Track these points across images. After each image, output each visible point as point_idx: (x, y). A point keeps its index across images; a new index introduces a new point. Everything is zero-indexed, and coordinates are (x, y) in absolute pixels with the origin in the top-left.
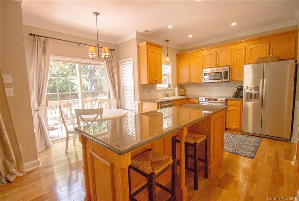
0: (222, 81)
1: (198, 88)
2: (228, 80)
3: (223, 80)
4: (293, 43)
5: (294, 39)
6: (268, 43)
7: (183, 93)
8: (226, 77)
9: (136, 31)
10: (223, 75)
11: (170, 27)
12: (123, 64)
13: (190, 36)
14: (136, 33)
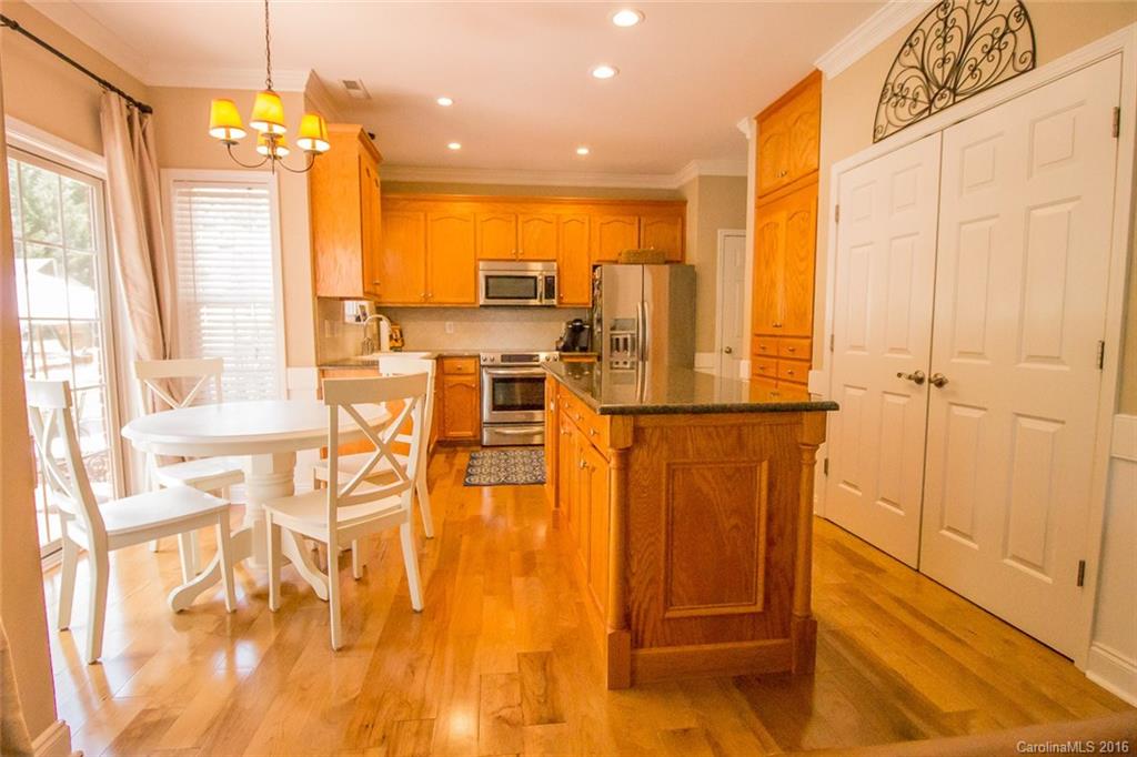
0: (539, 303)
1: (448, 323)
2: (555, 302)
3: (541, 300)
4: (679, 226)
5: (680, 220)
6: (637, 219)
7: (396, 340)
8: (550, 293)
9: (313, 71)
10: (541, 288)
11: (445, 102)
12: (195, 190)
13: (455, 146)
14: (311, 75)
